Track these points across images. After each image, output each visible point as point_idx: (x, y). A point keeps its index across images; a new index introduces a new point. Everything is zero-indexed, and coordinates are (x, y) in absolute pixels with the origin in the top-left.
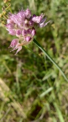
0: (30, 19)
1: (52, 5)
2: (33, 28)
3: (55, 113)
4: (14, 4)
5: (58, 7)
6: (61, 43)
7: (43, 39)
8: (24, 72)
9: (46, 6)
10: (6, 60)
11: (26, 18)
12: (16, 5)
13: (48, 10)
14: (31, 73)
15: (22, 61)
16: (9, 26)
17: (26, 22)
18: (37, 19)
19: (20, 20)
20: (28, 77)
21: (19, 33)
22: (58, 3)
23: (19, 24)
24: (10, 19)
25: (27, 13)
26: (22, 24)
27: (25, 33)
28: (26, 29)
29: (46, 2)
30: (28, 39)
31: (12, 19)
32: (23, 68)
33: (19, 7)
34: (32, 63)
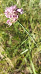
0: (16, 10)
1: (30, 3)
2: (18, 15)
3: (30, 65)
4: (8, 2)
5: (34, 5)
6: (34, 25)
7: (24, 23)
8: (13, 41)
9: (27, 3)
10: (3, 34)
11: (14, 10)
12: (9, 2)
13: (28, 6)
14: (17, 42)
15: (12, 35)
16: (6, 13)
17: (14, 11)
18: (19, 10)
19: (11, 10)
20: (15, 44)
21: (11, 17)
22: (33, 2)
23: (11, 13)
24: (7, 10)
25: (15, 7)
26: (12, 12)
27: (14, 16)
28: (14, 15)
29: (26, 1)
30: (15, 20)
31: (8, 10)
32: (12, 39)
33: (11, 3)
34: (18, 37)
